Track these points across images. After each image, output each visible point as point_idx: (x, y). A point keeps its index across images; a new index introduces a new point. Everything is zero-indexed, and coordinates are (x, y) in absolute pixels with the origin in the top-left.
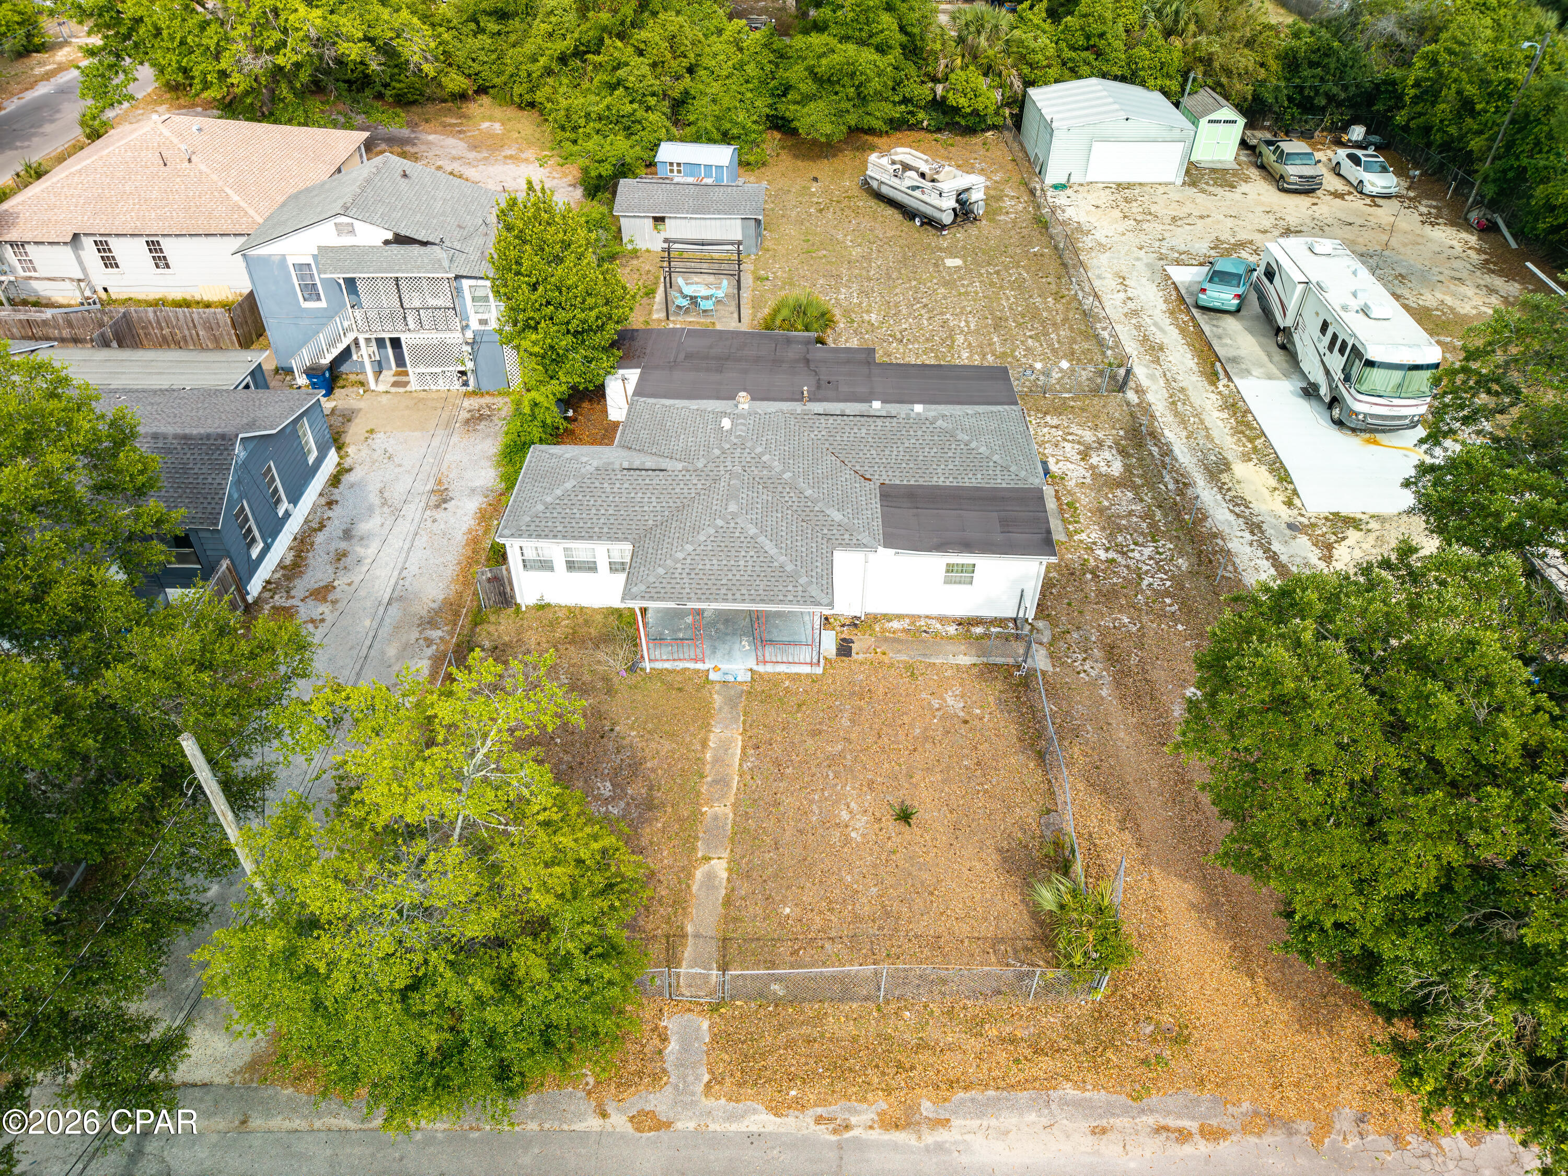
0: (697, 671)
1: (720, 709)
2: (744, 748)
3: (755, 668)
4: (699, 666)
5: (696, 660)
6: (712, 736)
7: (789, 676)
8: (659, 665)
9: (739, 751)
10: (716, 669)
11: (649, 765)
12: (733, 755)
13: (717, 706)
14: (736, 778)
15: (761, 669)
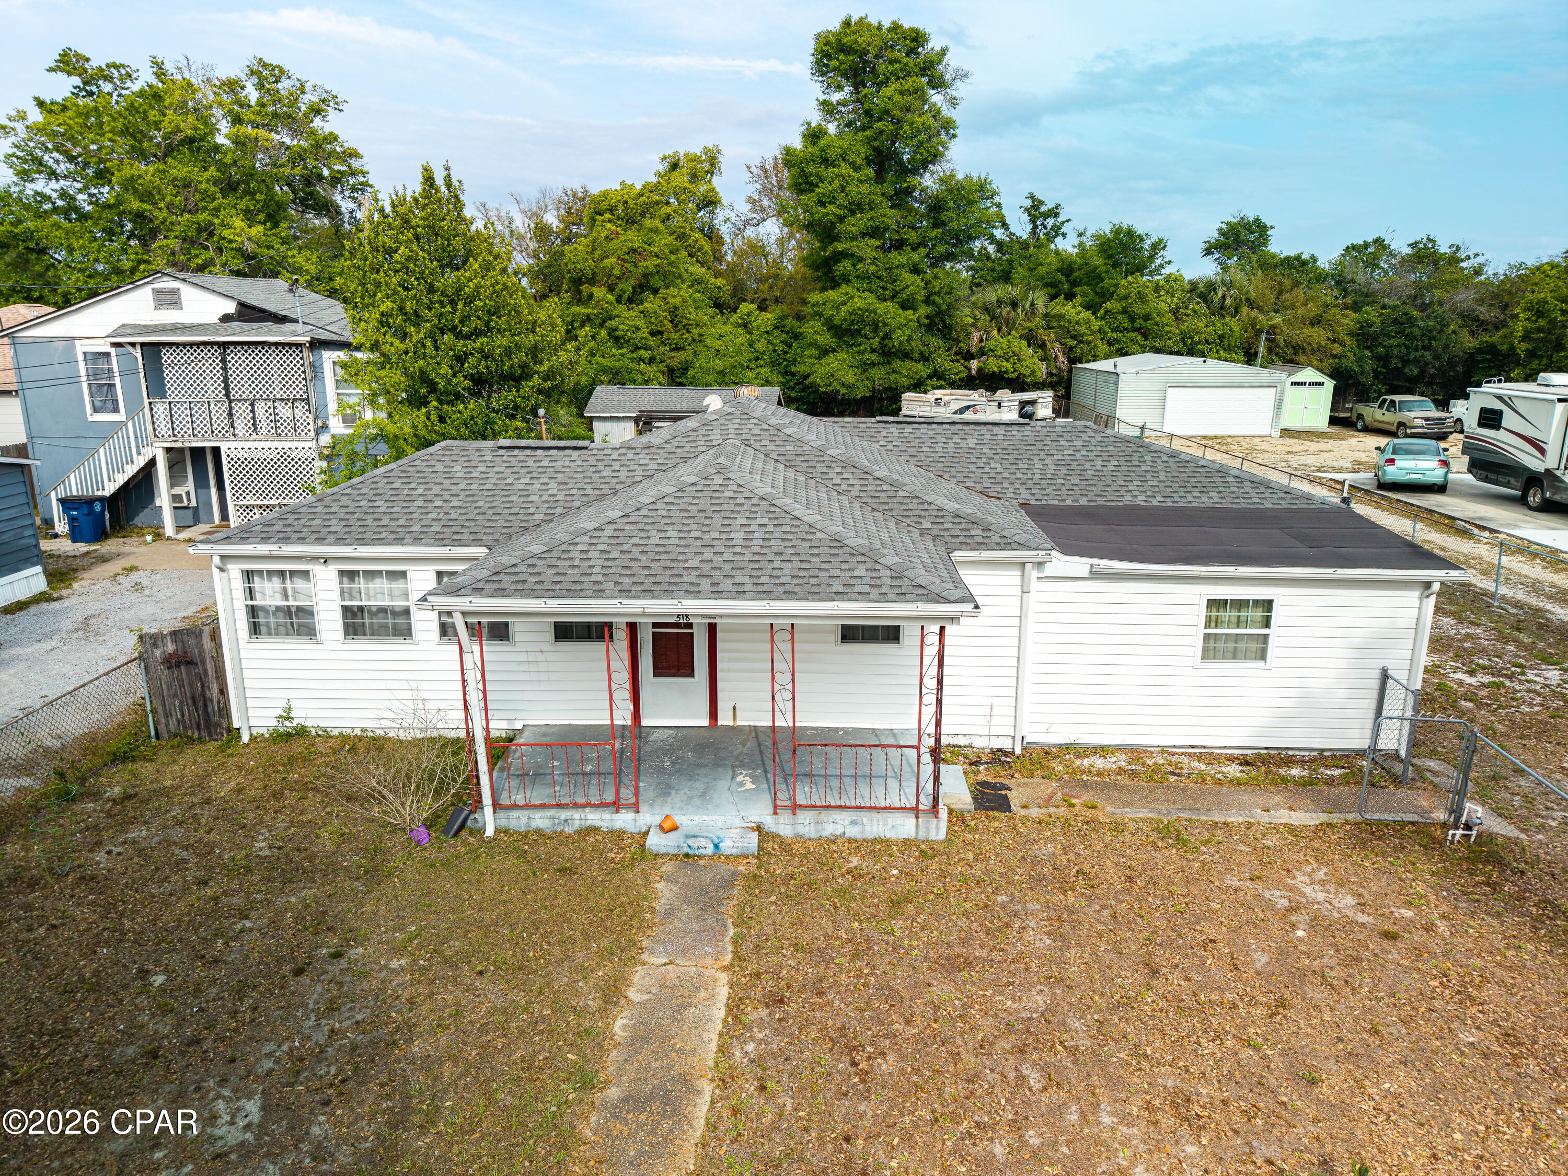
0: (618, 835)
1: (670, 913)
2: (734, 1008)
3: (769, 822)
4: (624, 820)
5: (616, 806)
6: (638, 976)
7: (856, 845)
8: (519, 821)
9: (719, 1013)
10: (666, 828)
11: (417, 1047)
12: (700, 1023)
13: (661, 905)
14: (707, 1089)
15: (784, 826)
